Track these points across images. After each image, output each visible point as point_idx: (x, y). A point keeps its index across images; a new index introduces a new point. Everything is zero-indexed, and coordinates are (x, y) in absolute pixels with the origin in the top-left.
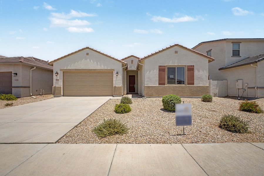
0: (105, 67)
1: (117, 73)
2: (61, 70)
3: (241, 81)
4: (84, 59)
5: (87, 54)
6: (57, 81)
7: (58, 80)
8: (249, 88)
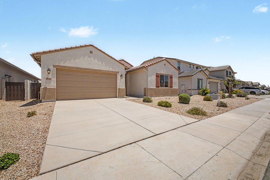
0: (111, 68)
1: (121, 76)
2: (54, 66)
3: (184, 85)
4: (87, 57)
5: (91, 52)
6: (48, 81)
7: (50, 79)
8: (188, 90)
